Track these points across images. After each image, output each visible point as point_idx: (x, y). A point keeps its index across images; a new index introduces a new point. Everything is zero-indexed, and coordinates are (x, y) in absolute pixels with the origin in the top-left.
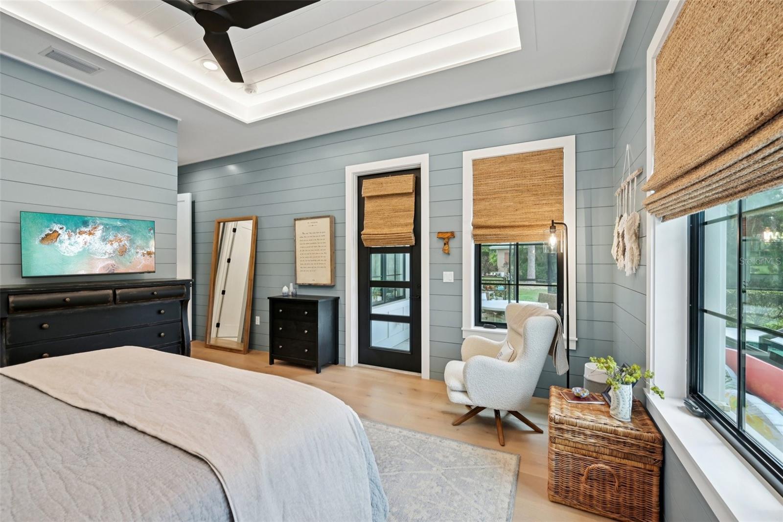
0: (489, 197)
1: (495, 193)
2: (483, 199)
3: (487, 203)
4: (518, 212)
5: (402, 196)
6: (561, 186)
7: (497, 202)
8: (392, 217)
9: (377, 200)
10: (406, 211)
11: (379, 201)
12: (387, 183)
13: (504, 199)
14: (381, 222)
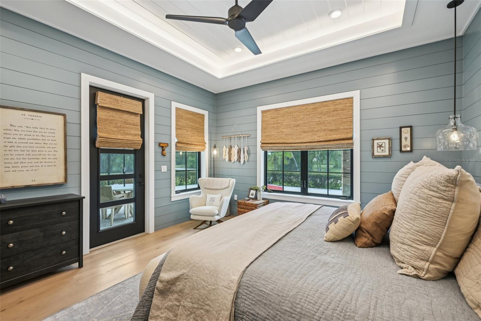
0: (182, 128)
1: (184, 127)
2: (180, 129)
3: (182, 131)
4: (192, 138)
5: (131, 114)
6: (203, 129)
7: (185, 131)
8: (125, 128)
9: (109, 111)
10: (134, 125)
11: (111, 113)
12: (122, 102)
13: (187, 131)
14: (115, 129)
